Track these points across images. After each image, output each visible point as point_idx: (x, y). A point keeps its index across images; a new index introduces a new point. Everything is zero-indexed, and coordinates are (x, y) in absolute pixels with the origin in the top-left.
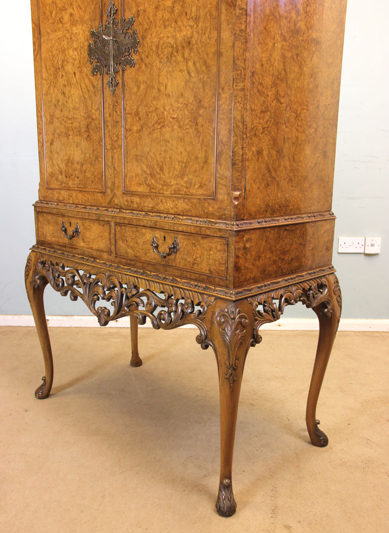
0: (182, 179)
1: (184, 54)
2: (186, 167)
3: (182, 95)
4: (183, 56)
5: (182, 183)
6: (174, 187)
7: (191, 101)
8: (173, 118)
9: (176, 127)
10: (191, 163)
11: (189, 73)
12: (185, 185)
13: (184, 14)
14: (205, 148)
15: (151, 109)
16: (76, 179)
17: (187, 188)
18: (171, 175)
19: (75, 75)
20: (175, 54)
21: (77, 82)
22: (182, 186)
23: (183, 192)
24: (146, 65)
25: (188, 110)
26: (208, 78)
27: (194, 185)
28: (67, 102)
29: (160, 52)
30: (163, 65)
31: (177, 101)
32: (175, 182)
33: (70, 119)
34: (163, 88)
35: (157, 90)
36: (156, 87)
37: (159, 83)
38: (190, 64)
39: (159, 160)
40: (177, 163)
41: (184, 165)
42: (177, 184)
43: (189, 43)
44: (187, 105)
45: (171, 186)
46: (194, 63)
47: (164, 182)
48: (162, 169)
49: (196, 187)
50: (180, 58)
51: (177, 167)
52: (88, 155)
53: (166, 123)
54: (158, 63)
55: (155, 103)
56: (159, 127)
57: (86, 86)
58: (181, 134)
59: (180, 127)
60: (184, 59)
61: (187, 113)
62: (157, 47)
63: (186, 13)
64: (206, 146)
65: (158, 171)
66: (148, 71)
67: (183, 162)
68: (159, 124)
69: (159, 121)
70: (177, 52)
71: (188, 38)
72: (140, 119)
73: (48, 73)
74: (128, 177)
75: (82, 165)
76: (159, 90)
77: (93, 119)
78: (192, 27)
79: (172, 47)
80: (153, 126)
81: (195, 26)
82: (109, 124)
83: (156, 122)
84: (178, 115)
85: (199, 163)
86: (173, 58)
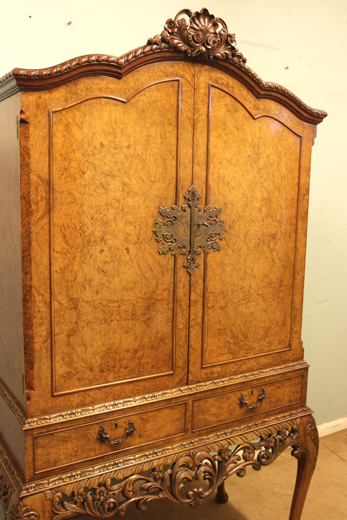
0: (265, 340)
1: (269, 245)
2: (268, 331)
3: (267, 276)
4: (269, 246)
5: (265, 344)
6: (257, 349)
7: (274, 280)
8: (258, 294)
9: (260, 301)
10: (273, 327)
11: (273, 260)
12: (267, 345)
13: (271, 216)
14: (284, 314)
15: (237, 288)
16: (123, 370)
17: (269, 346)
18: (254, 340)
19: (128, 252)
20: (263, 245)
21: (131, 259)
22: (264, 346)
23: (265, 351)
24: (233, 250)
25: (271, 288)
26: (288, 264)
27: (275, 343)
28: (109, 282)
29: (247, 242)
30: (250, 252)
31: (262, 281)
32: (258, 344)
33: (114, 302)
34: (249, 271)
35: (243, 272)
36: (243, 270)
37: (246, 266)
38: (275, 254)
39: (243, 330)
40: (261, 329)
41: (266, 330)
42: (260, 345)
43: (274, 238)
44: (270, 284)
45: (255, 348)
46: (278, 254)
47: (248, 346)
48: (246, 337)
49: (276, 344)
50: (266, 248)
51: (260, 332)
52: (147, 340)
53: (251, 299)
54: (246, 250)
55: (241, 282)
56: (245, 302)
57: (148, 265)
58: (264, 307)
59: (263, 301)
60: (270, 249)
61: (271, 290)
62: (245, 237)
63: (272, 216)
64: (285, 313)
65: (242, 339)
66: (236, 255)
67: (266, 327)
68: (245, 300)
69: (245, 298)
70: (264, 243)
71: (273, 234)
72: (224, 297)
73: (68, 244)
74: (208, 351)
75: (136, 351)
76: (246, 272)
77: (157, 300)
78: (276, 227)
79: (259, 239)
80: (239, 302)
81: (279, 227)
82: (183, 303)
83: (242, 299)
84: (262, 292)
85: (279, 326)
86: (260, 247)
